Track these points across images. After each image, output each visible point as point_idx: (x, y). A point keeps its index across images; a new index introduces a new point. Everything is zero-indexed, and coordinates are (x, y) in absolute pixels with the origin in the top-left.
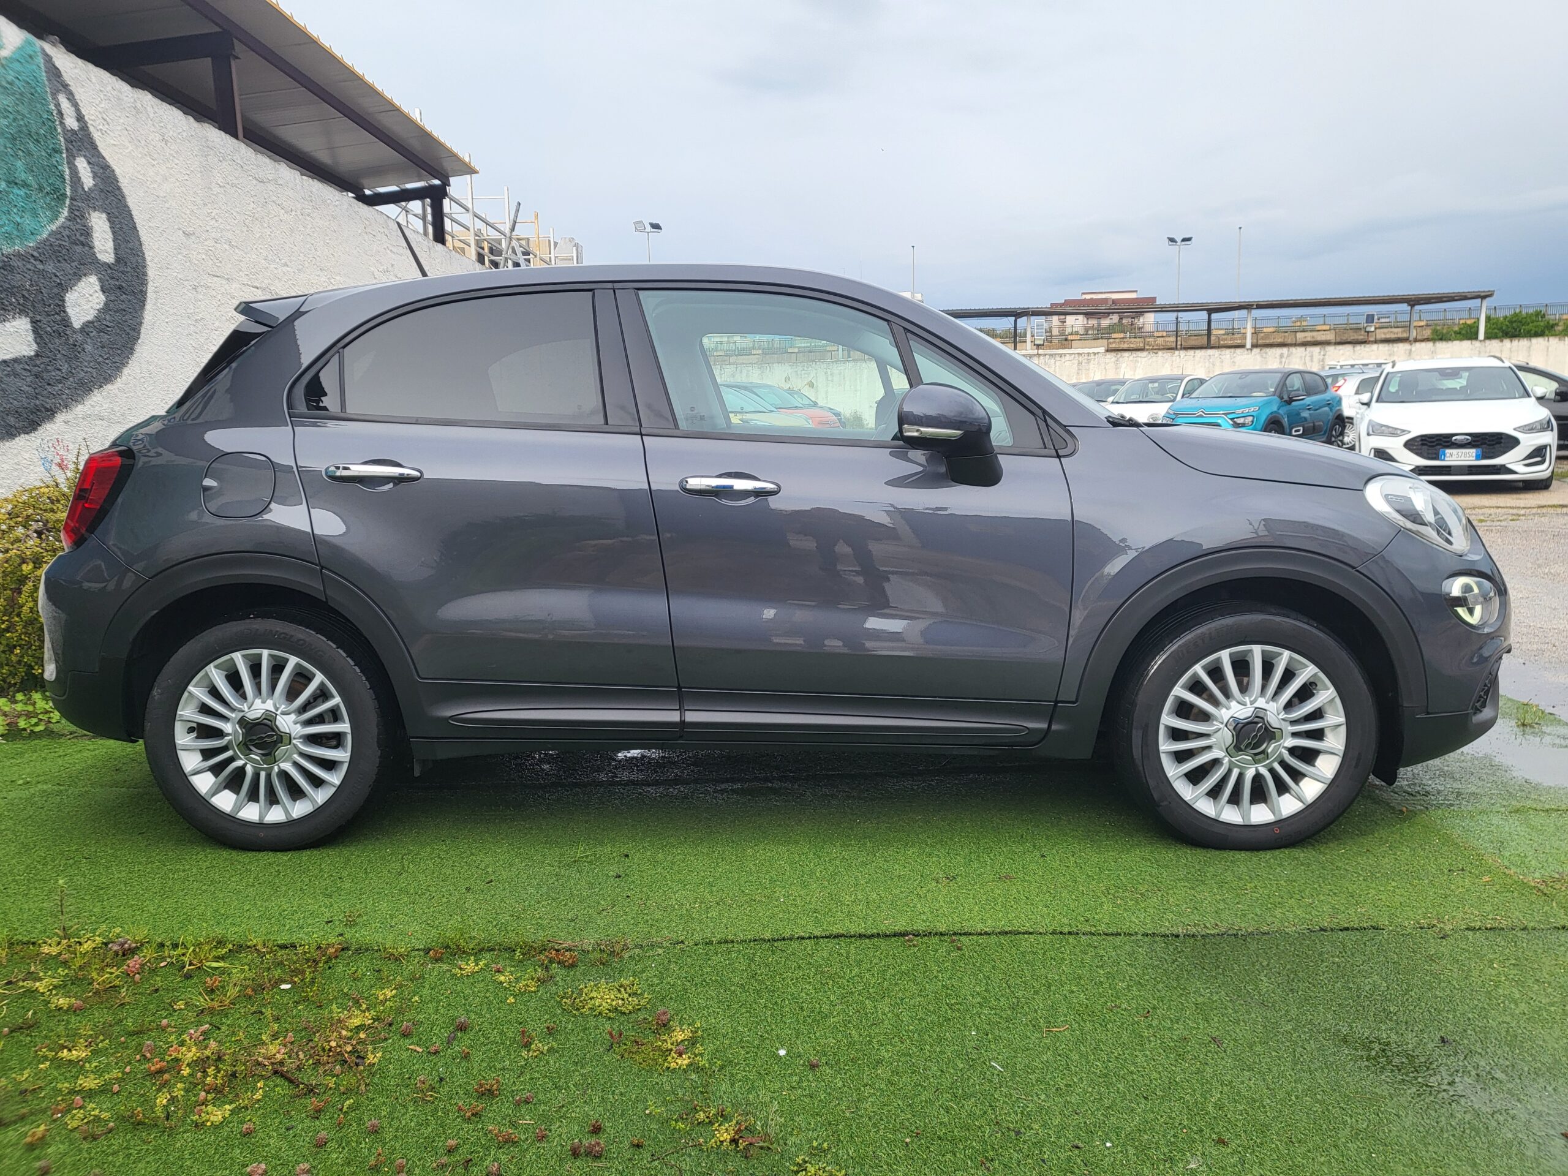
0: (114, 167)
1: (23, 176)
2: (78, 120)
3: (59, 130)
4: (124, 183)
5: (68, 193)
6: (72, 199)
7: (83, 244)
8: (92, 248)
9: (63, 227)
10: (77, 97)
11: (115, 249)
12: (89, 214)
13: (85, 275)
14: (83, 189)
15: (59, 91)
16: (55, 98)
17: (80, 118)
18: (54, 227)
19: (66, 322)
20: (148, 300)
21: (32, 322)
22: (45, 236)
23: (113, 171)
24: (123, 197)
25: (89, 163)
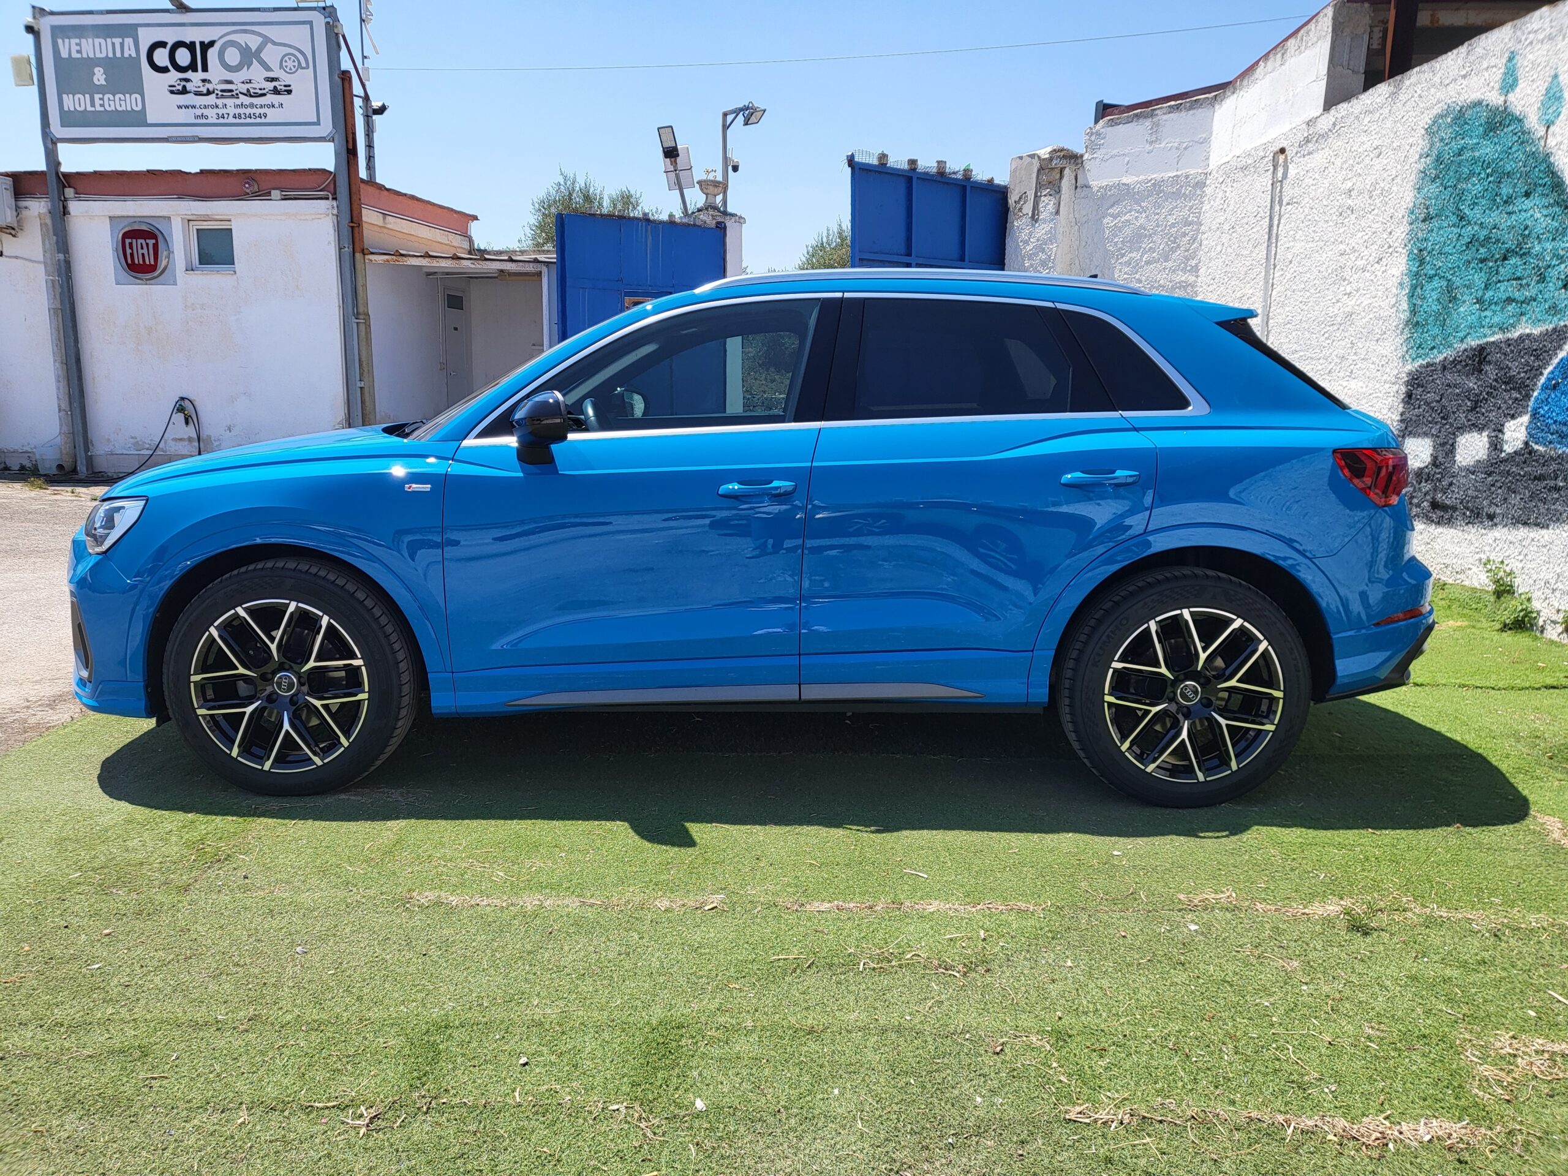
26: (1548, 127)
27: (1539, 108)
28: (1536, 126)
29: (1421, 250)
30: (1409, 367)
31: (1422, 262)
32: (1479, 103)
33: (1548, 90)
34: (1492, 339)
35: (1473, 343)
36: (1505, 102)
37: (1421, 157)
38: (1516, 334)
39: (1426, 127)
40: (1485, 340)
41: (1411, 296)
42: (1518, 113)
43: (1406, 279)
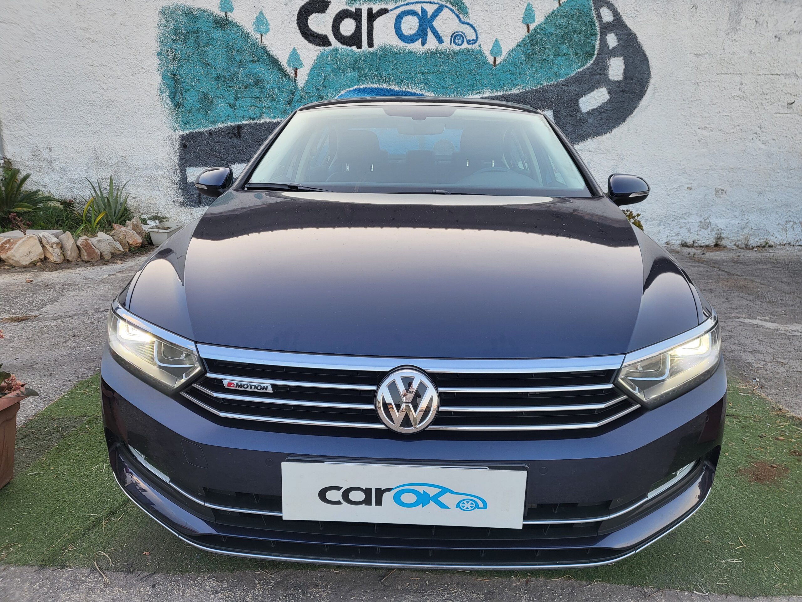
0: (636, 33)
1: (565, 52)
2: (614, 16)
3: (597, 24)
4: (642, 39)
5: (596, 52)
6: (598, 54)
7: (600, 74)
8: (606, 75)
9: (588, 68)
10: (616, 6)
11: (624, 73)
12: (609, 59)
13: (597, 88)
14: (608, 48)
15: (602, 6)
16: (597, 9)
17: (616, 14)
18: (580, 70)
19: (578, 110)
20: (647, 95)
21: (554, 112)
22: (572, 75)
23: (635, 35)
24: (640, 46)
25: (616, 35)
26: (262, 35)
27: (253, 26)
28: (253, 32)
29: (174, 75)
30: (180, 133)
31: (177, 81)
32: (205, 11)
33: (257, 18)
34: (246, 122)
35: (232, 124)
36: (226, 16)
37: (159, 26)
38: (261, 121)
39: (159, 10)
40: (240, 123)
41: (173, 96)
42: (238, 23)
43: (165, 88)
